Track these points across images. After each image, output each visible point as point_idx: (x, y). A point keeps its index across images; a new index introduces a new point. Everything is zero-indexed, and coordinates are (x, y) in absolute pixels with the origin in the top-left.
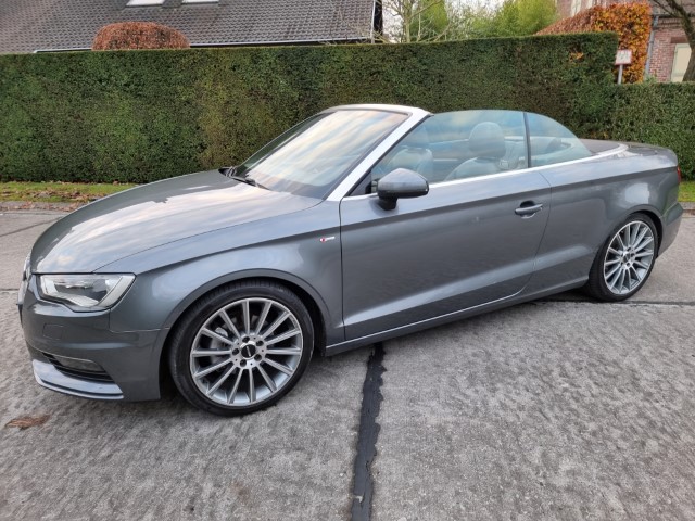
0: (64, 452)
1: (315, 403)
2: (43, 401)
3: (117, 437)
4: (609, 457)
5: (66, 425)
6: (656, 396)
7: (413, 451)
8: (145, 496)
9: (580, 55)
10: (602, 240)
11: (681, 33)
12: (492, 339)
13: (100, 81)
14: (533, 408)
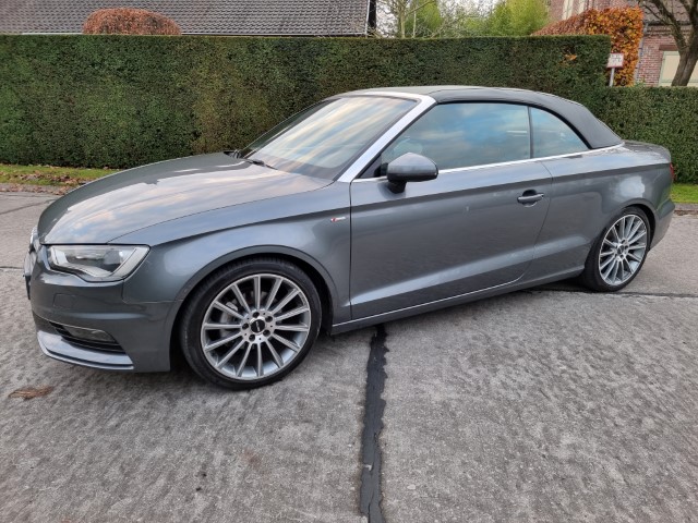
0: (71, 421)
1: (321, 379)
2: (46, 373)
3: (124, 408)
4: (608, 433)
5: (72, 397)
6: (651, 379)
7: (418, 424)
8: (155, 462)
9: (573, 57)
10: (597, 233)
11: (671, 40)
12: (490, 325)
13: (93, 65)
14: (534, 388)
